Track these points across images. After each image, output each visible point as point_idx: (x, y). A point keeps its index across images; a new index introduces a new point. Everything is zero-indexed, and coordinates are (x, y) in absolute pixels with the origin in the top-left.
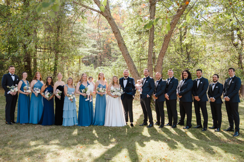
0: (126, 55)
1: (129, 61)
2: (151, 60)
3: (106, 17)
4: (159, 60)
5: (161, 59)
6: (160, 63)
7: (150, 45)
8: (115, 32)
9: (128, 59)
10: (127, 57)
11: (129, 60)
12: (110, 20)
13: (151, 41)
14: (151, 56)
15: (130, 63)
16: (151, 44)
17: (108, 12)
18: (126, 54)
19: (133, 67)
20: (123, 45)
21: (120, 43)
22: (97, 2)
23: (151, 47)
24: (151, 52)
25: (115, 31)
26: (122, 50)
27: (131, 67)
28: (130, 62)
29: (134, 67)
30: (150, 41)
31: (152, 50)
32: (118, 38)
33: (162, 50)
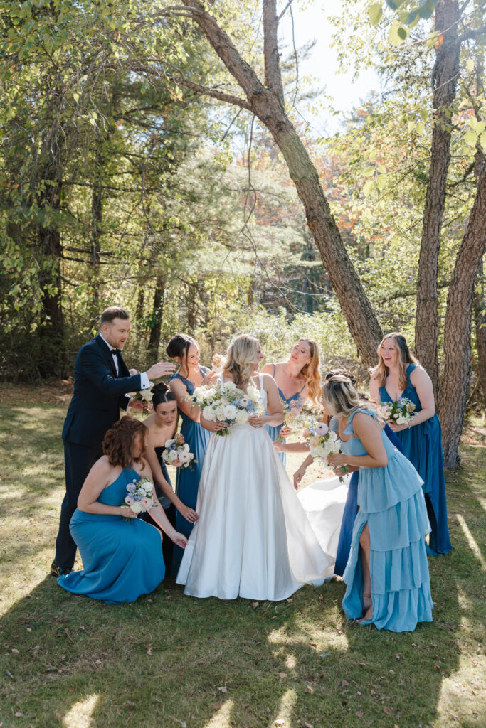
0: (337, 262)
1: (345, 286)
2: (429, 280)
3: (266, 120)
4: (458, 280)
5: (463, 274)
6: (462, 292)
7: (428, 221)
8: (297, 177)
9: (342, 277)
10: (338, 270)
11: (346, 283)
12: (281, 130)
13: (433, 204)
14: (429, 265)
15: (349, 294)
16: (433, 216)
17: (275, 101)
18: (334, 261)
19: (358, 308)
20: (325, 223)
21: (314, 217)
22: (234, 68)
23: (432, 229)
24: (431, 246)
25: (298, 173)
26: (320, 243)
27: (354, 310)
28: (348, 288)
29: (365, 309)
30: (429, 204)
31: (435, 238)
32: (306, 196)
33: (471, 235)
